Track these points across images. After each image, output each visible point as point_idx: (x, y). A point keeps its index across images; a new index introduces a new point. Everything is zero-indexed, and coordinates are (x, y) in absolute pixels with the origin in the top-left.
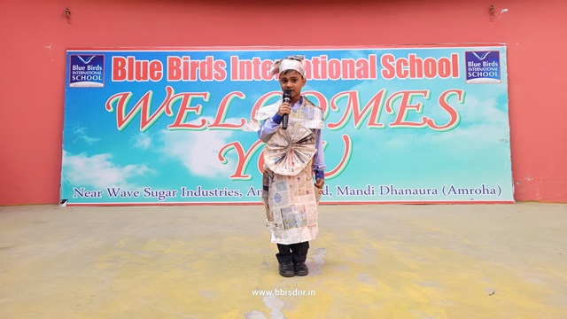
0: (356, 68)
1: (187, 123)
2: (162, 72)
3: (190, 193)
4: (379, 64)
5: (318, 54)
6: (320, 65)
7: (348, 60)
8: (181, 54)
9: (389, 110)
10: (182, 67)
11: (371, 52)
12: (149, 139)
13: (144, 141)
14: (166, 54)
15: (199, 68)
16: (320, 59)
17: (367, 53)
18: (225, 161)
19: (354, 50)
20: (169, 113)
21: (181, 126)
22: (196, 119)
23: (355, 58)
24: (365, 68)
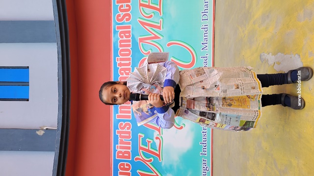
0: (125, 38)
1: (158, 149)
2: (125, 163)
3: (204, 150)
4: (122, 24)
5: (115, 63)
6: (122, 62)
7: (119, 44)
8: (115, 151)
9: (151, 16)
10: (123, 150)
11: (115, 29)
14: (115, 160)
15: (123, 139)
16: (119, 62)
17: (115, 32)
19: (113, 40)
20: (151, 160)
21: (159, 153)
22: (155, 143)
23: (118, 39)
24: (124, 32)
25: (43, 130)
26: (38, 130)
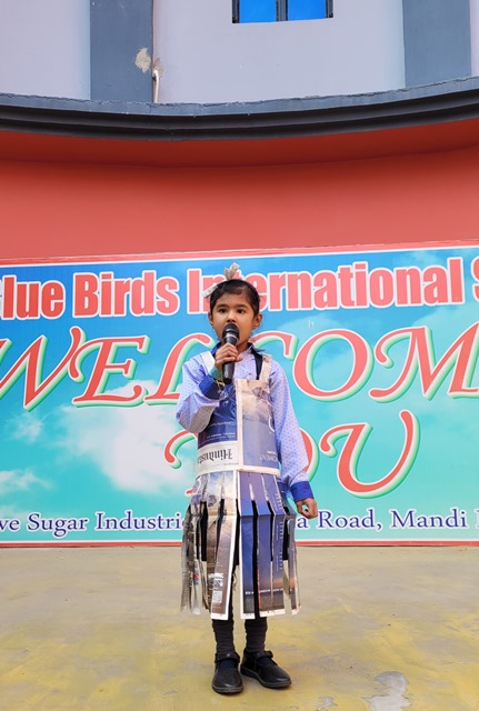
0: (424, 285)
1: (107, 393)
2: (64, 301)
3: (112, 523)
4: (467, 275)
5: (349, 260)
6: (353, 281)
7: (407, 269)
8: (97, 269)
10: (98, 293)
11: (451, 253)
12: (40, 423)
13: (30, 427)
14: (72, 269)
15: (130, 293)
16: (353, 270)
17: (443, 256)
18: (175, 463)
19: (419, 250)
20: (75, 375)
21: (97, 398)
22: (123, 385)
23: (422, 265)
24: (441, 283)
25: (152, 66)
26: (151, 53)
